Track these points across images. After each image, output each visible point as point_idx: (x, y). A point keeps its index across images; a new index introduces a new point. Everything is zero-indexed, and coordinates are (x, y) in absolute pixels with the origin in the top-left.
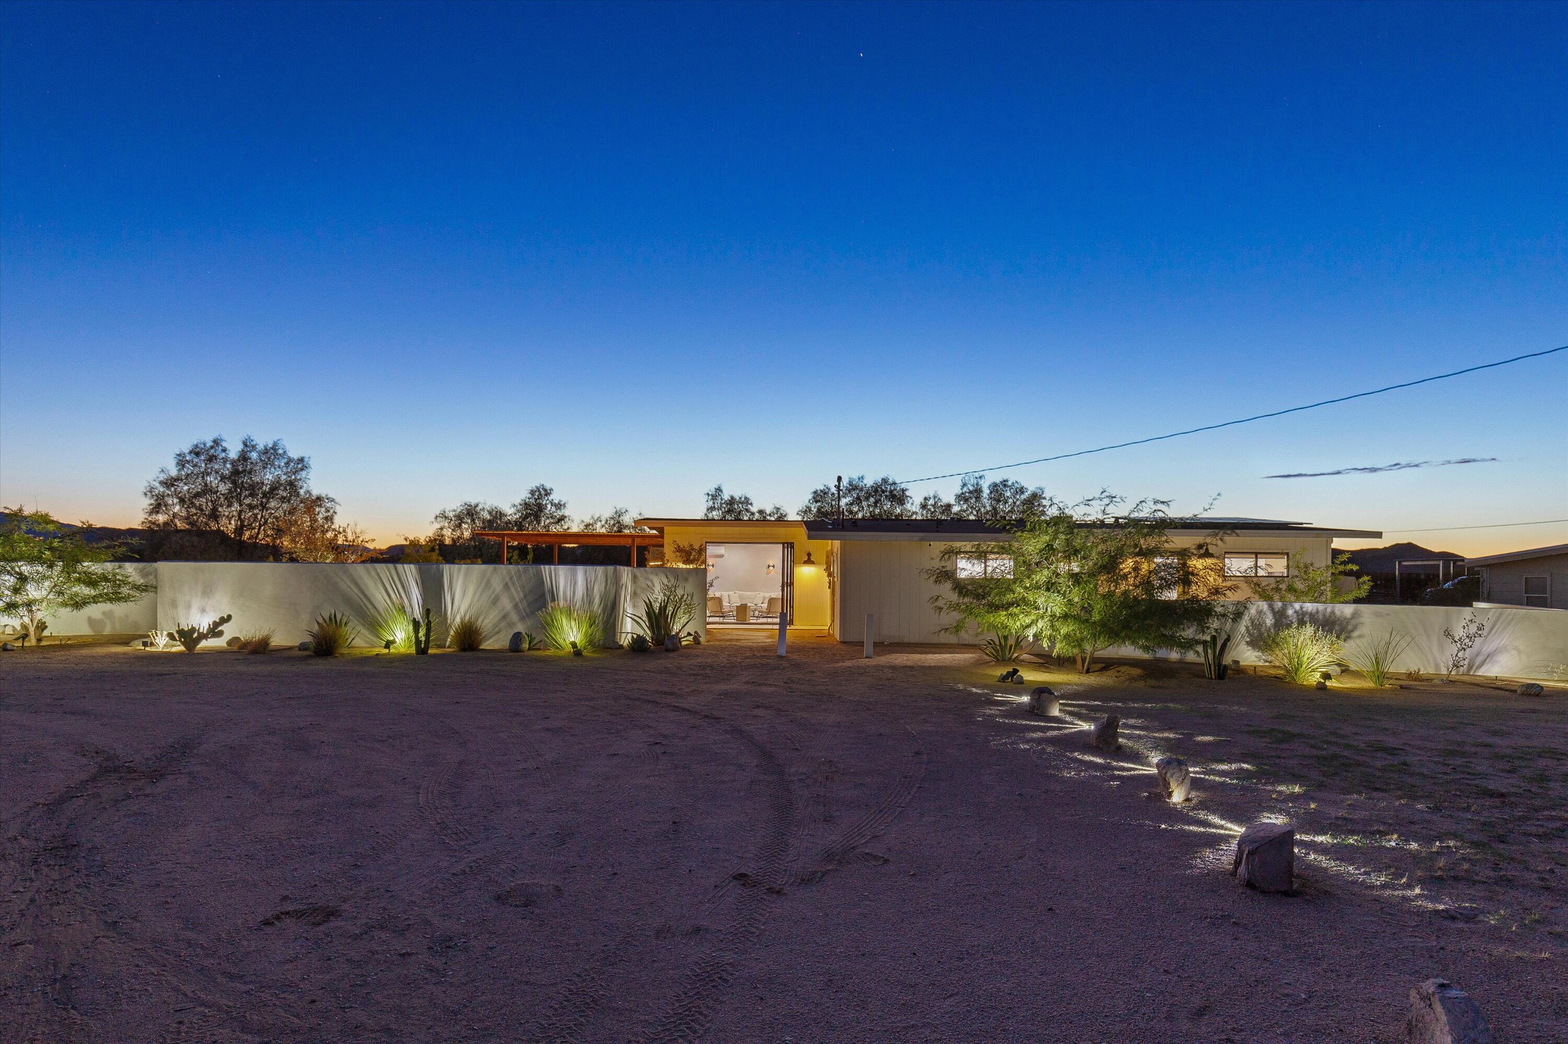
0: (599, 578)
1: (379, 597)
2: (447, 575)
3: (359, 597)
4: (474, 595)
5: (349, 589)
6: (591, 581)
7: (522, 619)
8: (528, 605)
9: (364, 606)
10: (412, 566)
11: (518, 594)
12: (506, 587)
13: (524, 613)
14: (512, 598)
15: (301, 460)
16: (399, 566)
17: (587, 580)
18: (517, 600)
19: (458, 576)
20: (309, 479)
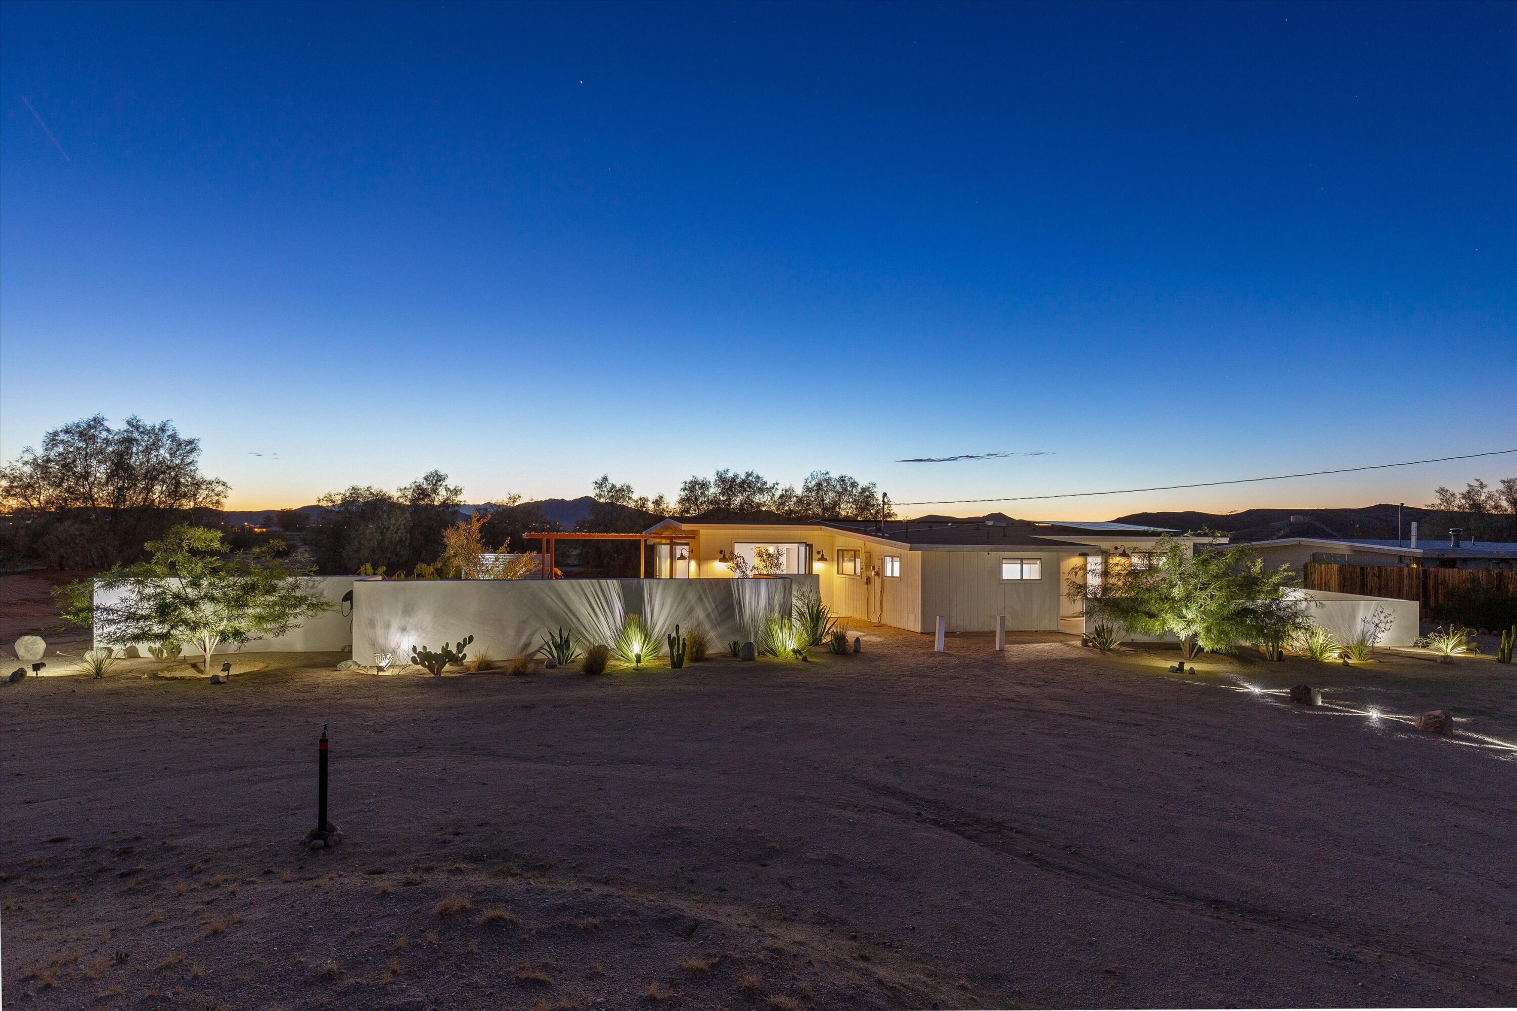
0: (779, 589)
1: (583, 611)
2: (647, 589)
3: (564, 611)
4: (672, 606)
5: (554, 604)
6: (772, 592)
7: (714, 626)
8: (720, 614)
9: (568, 620)
10: (615, 581)
11: (710, 605)
12: (700, 598)
13: (715, 622)
14: (705, 609)
15: (191, 442)
16: (603, 582)
17: (769, 591)
18: (710, 610)
19: (657, 592)
20: (197, 461)
